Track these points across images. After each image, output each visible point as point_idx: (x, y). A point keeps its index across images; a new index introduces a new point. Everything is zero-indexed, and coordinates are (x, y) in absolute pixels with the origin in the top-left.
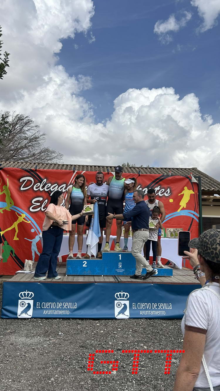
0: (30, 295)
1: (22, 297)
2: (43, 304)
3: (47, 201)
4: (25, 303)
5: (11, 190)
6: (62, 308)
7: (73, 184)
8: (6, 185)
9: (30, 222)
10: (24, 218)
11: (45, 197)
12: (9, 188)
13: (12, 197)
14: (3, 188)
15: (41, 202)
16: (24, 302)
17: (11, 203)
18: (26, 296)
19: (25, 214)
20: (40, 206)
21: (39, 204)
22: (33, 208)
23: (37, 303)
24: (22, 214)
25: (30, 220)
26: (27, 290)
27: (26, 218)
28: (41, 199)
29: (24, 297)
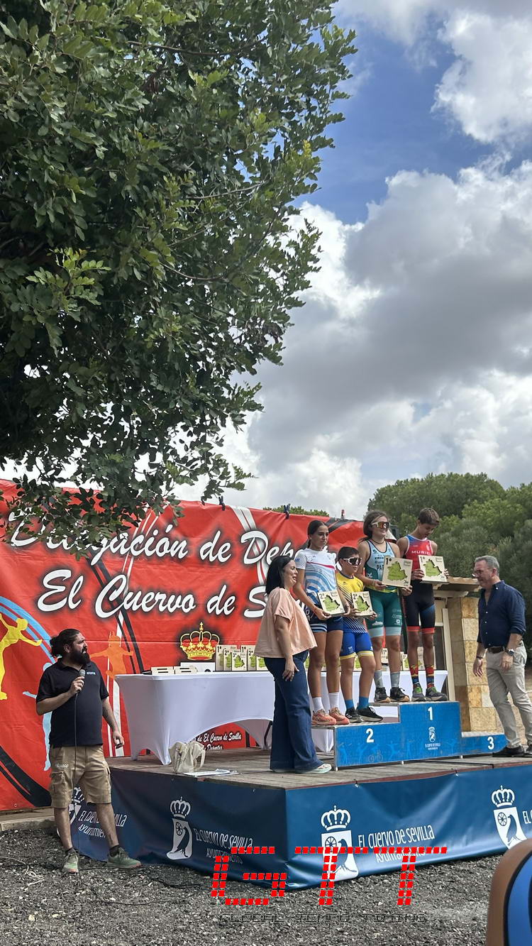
0: (342, 819)
1: (329, 826)
2: (371, 836)
3: (81, 579)
4: (334, 842)
6: (407, 842)
7: (144, 534)
9: (39, 643)
10: (24, 633)
11: (77, 568)
15: (68, 583)
16: (332, 839)
18: (336, 823)
19: (28, 619)
20: (66, 594)
21: (61, 589)
22: (46, 602)
23: (359, 836)
24: (18, 620)
25: (40, 638)
26: (335, 807)
27: (30, 632)
28: (67, 574)
29: (331, 824)
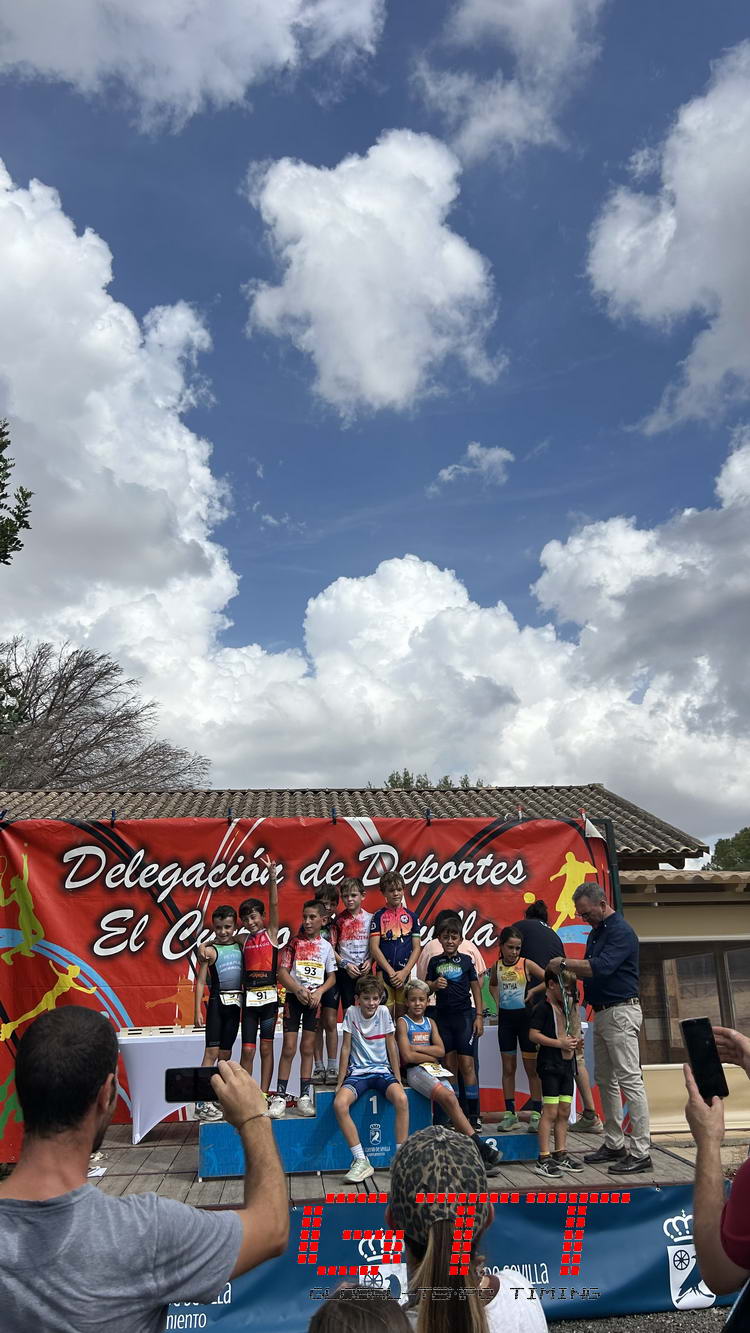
3: (146, 918)
5: (36, 892)
7: (225, 862)
8: (21, 877)
9: (93, 990)
10: (75, 980)
11: (142, 908)
12: (29, 883)
13: (38, 912)
14: (10, 886)
15: (129, 925)
17: (34, 933)
19: (78, 964)
20: (127, 936)
21: (121, 931)
22: (103, 946)
25: (94, 985)
28: (129, 914)
